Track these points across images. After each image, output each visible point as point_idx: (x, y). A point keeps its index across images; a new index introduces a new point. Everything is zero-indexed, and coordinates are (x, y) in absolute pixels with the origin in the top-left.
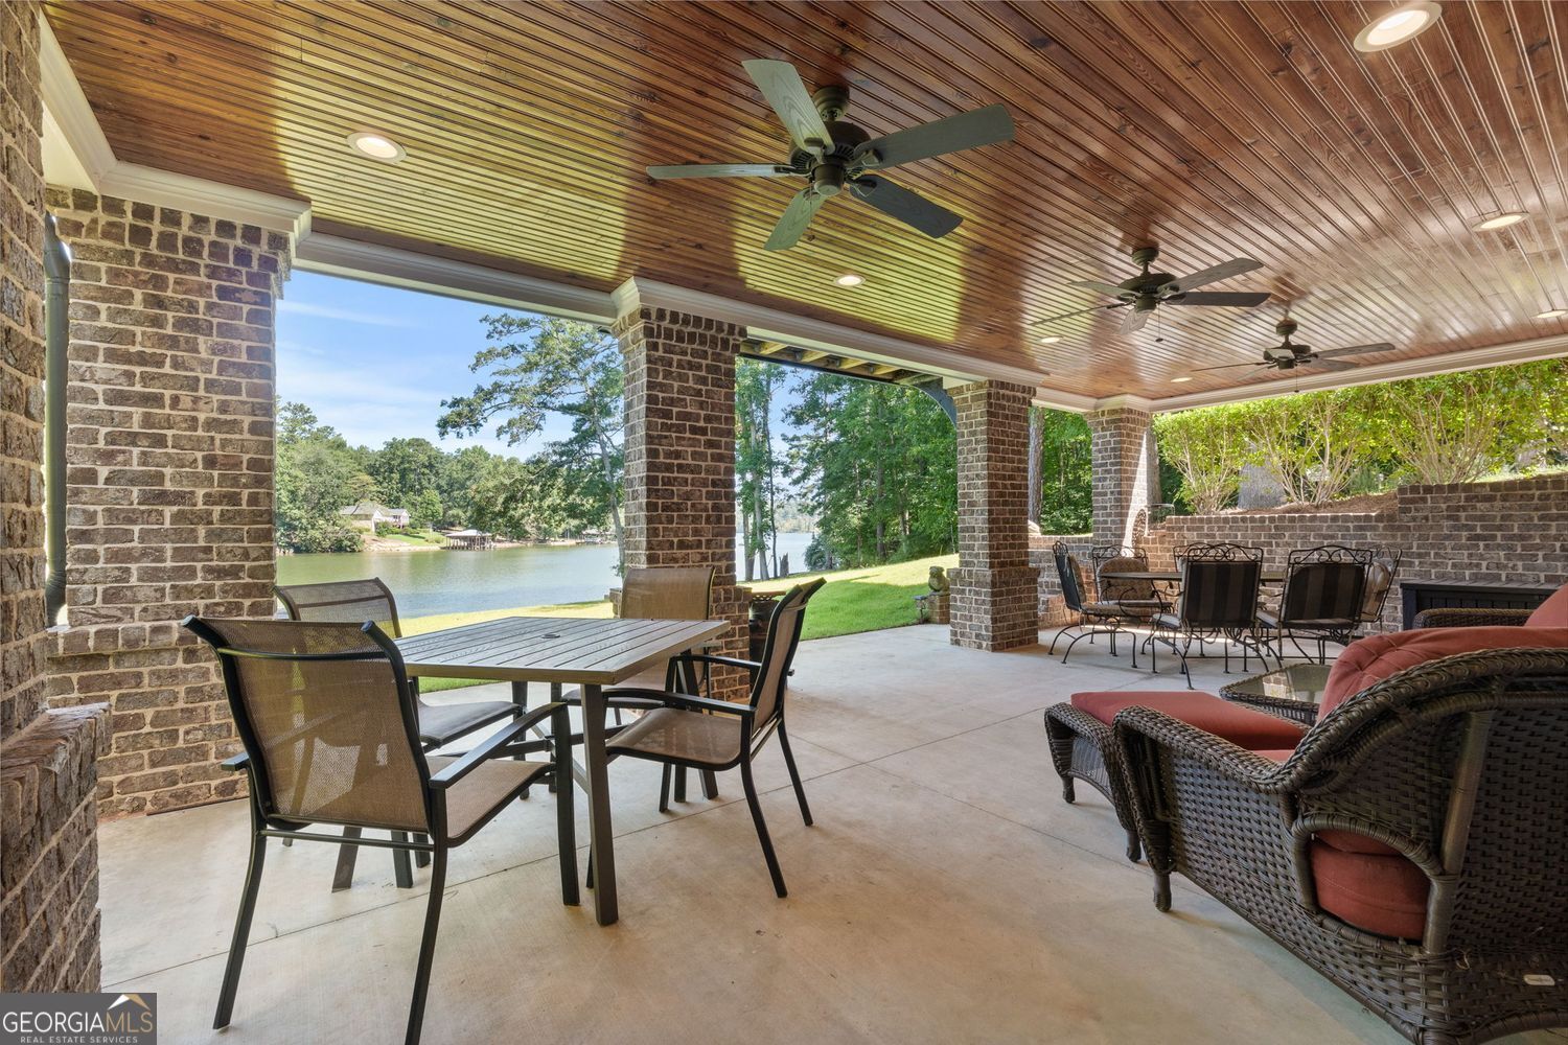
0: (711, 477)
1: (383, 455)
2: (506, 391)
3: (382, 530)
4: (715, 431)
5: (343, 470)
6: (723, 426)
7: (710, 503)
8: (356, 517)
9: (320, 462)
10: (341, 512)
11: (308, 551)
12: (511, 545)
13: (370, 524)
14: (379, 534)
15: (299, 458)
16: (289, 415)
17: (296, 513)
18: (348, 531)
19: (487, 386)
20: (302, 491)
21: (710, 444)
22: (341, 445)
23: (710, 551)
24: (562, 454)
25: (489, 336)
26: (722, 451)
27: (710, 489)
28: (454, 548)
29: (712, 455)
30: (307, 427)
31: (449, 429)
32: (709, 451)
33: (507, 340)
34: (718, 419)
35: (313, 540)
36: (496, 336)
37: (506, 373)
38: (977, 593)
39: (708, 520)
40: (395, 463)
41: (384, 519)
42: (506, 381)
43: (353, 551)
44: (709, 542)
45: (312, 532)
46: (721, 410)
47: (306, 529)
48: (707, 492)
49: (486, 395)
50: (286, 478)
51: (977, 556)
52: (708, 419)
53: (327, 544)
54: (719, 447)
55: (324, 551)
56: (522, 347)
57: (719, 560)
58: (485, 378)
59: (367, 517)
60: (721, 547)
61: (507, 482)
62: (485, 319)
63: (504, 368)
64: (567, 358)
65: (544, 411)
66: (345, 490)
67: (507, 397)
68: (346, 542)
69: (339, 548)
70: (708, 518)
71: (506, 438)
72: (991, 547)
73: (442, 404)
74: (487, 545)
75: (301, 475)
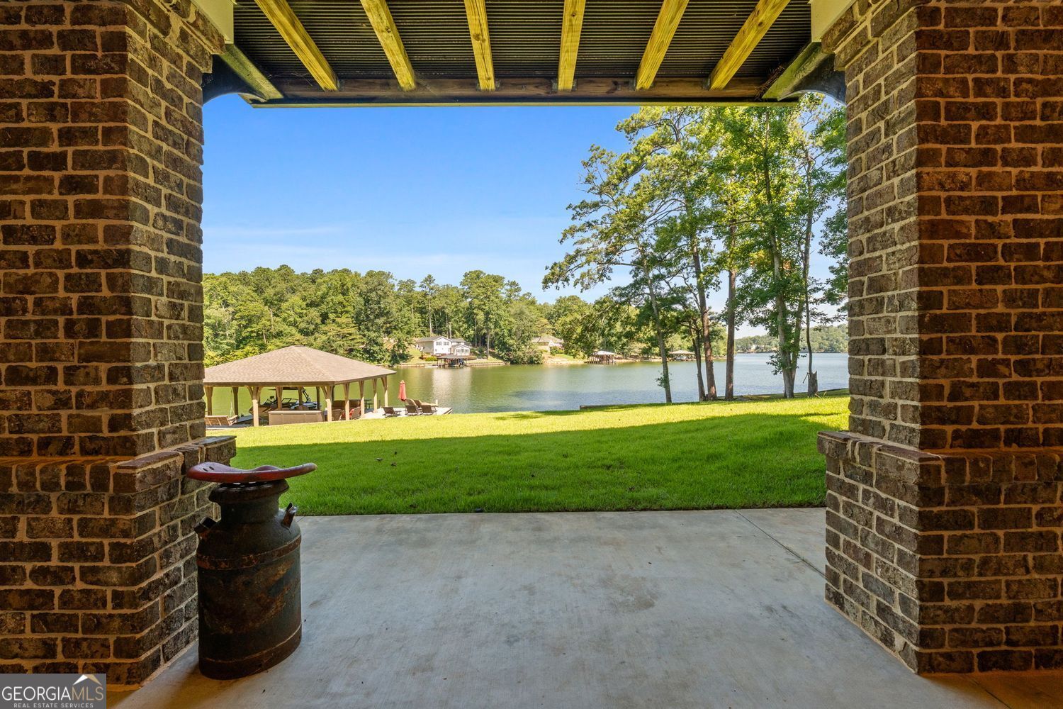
0: (74, 248)
1: (555, 307)
2: (583, 255)
3: (554, 351)
4: (83, 159)
5: (533, 317)
6: (100, 147)
7: (74, 299)
8: (540, 344)
9: (522, 313)
10: (532, 341)
11: (517, 363)
12: (626, 361)
13: (547, 348)
14: (552, 353)
15: (513, 311)
16: (508, 287)
17: (511, 342)
18: (535, 352)
19: (572, 253)
20: (514, 330)
21: (72, 185)
22: (533, 303)
23: (74, 390)
24: (621, 295)
25: (573, 218)
26: (99, 196)
27: (75, 270)
28: (592, 362)
29: (77, 205)
30: (517, 293)
31: (550, 284)
32: (71, 199)
33: (585, 219)
34: (89, 135)
35: (519, 357)
36: (578, 217)
37: (582, 242)
38: (882, 505)
39: (70, 330)
40: (561, 311)
41: (555, 345)
42: (584, 247)
43: (538, 363)
44: (70, 372)
45: (518, 352)
46: (93, 117)
47: (516, 351)
48: (68, 277)
49: (571, 259)
50: (507, 322)
51: (890, 410)
52: (67, 137)
53: (526, 359)
54: (92, 189)
55: (524, 363)
56: (595, 222)
57: (92, 406)
58: (570, 247)
59: (545, 344)
60: (97, 381)
61: (580, 318)
62: (570, 207)
63: (580, 239)
64: (622, 224)
65: (611, 266)
66: (534, 329)
67: (584, 259)
68: (535, 359)
69: (531, 362)
70: (69, 327)
71: (579, 286)
72: (925, 393)
73: (546, 268)
74: (611, 361)
75: (513, 320)
